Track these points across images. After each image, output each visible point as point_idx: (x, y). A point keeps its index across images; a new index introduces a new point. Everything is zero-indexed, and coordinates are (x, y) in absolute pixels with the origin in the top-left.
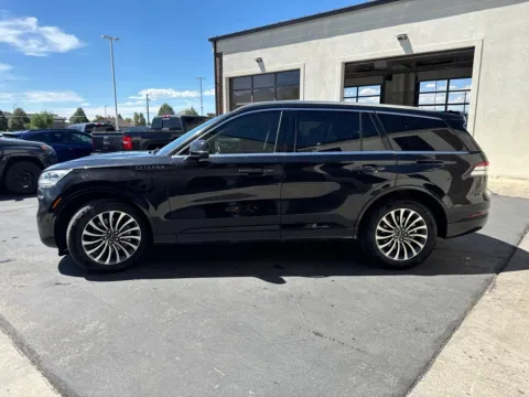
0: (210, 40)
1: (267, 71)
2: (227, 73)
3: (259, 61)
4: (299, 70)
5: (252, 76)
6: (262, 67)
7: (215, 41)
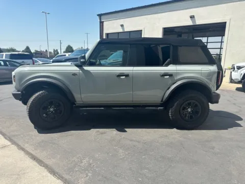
0: (98, 15)
1: (125, 31)
2: (106, 31)
3: (122, 26)
4: (142, 30)
5: (118, 33)
6: (123, 29)
7: (100, 16)
